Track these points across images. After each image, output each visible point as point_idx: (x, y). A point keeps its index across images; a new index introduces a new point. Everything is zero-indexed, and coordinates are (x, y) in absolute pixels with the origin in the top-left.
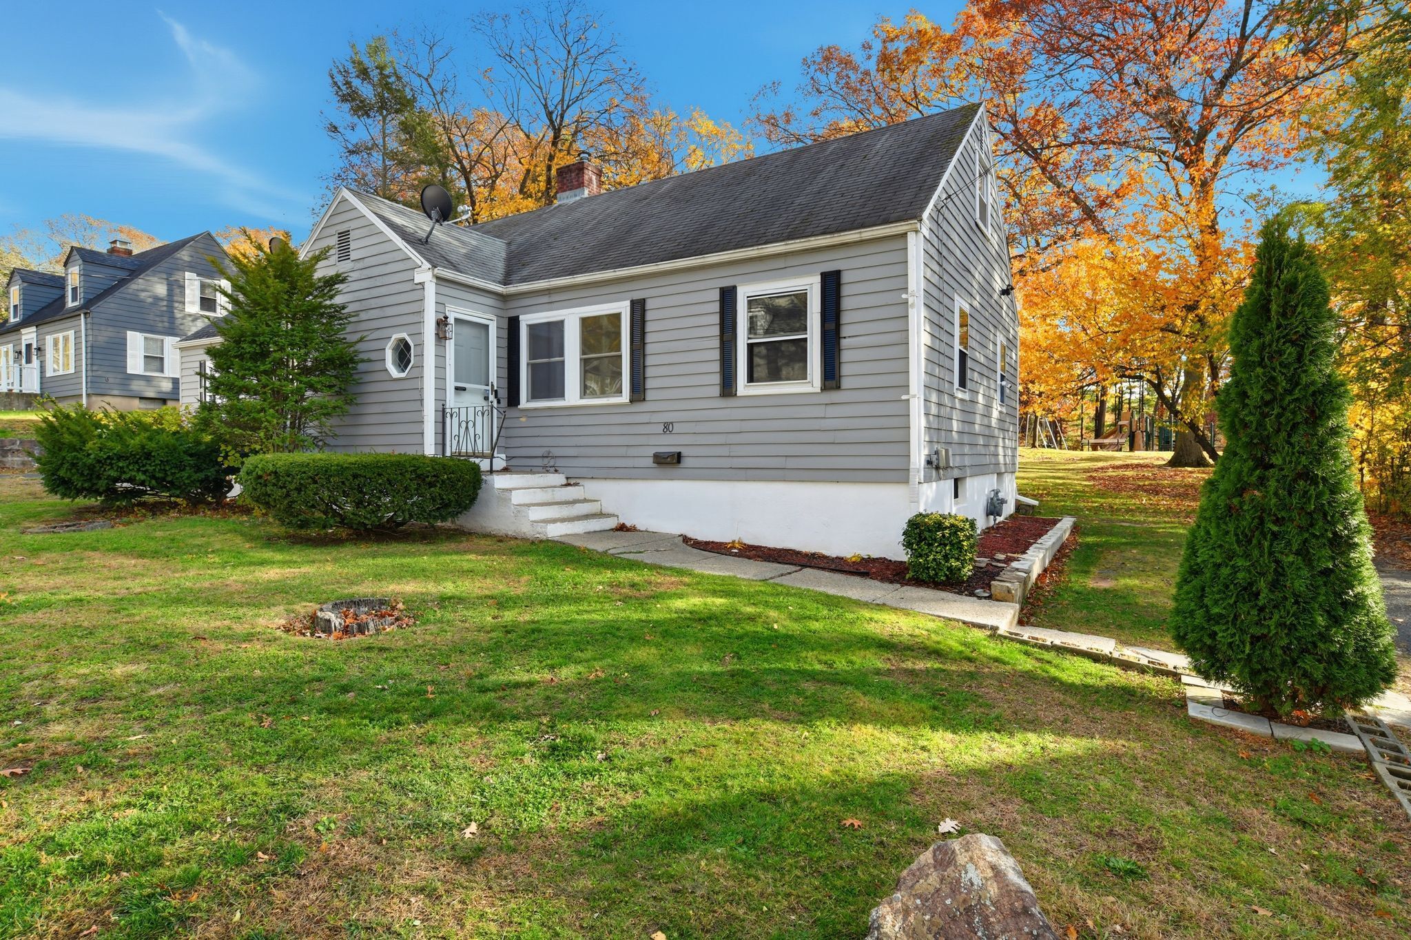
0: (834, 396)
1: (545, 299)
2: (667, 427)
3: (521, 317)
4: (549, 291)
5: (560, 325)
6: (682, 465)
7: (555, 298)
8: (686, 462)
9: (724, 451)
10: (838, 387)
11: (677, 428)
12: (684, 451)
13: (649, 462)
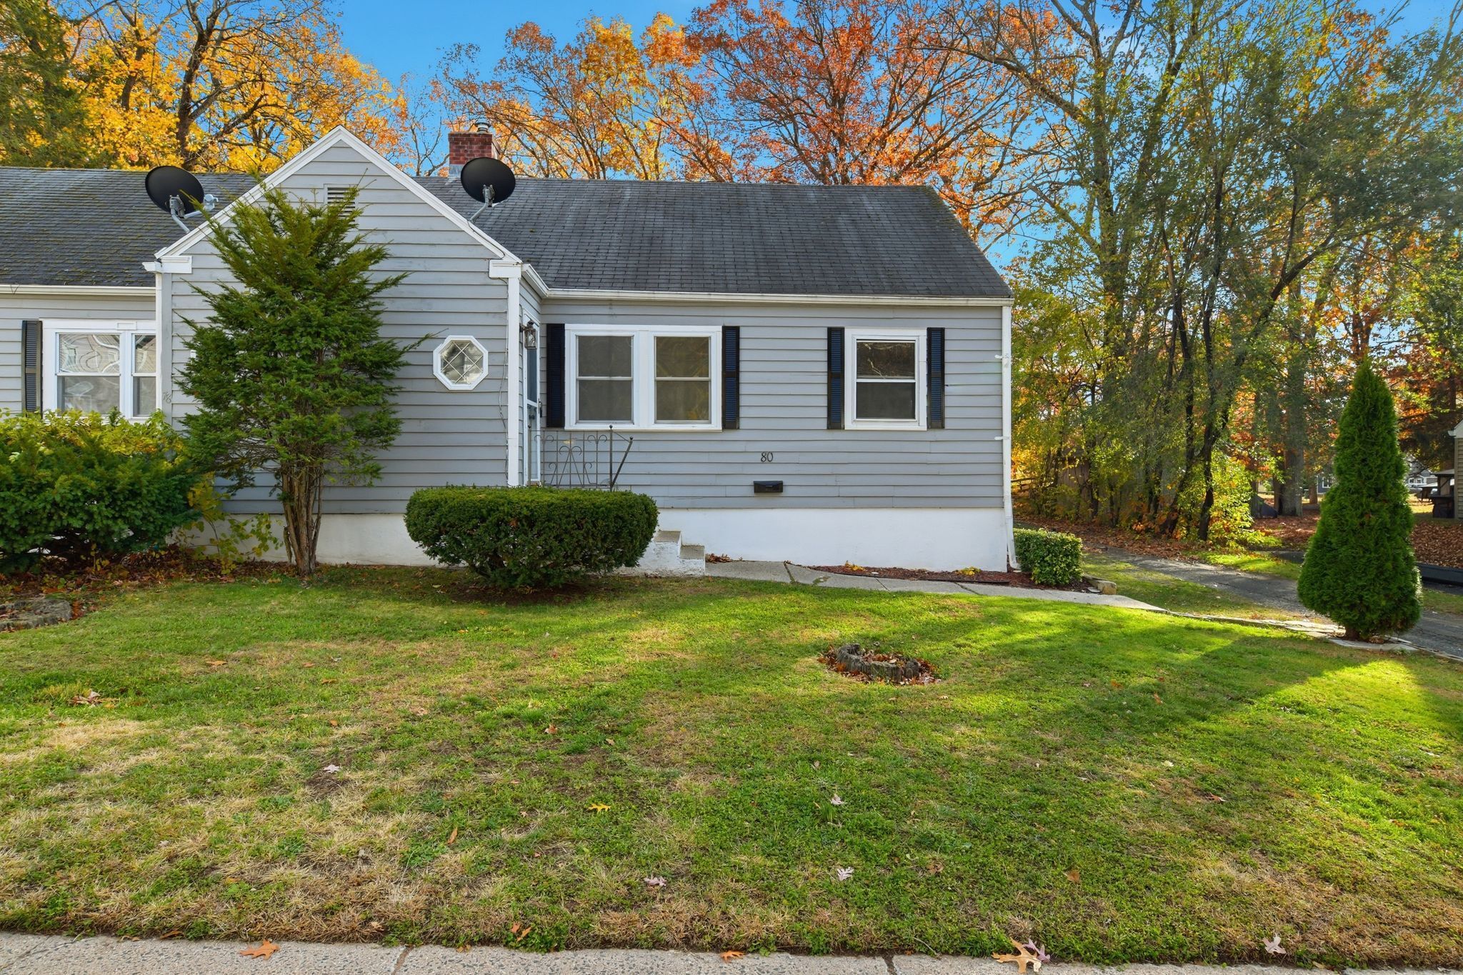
0: (938, 434)
1: (606, 310)
2: (766, 457)
3: (567, 326)
4: (610, 303)
5: (626, 342)
6: (783, 494)
7: (617, 310)
8: (788, 491)
9: (831, 481)
10: (943, 427)
11: (777, 458)
12: (786, 481)
13: (750, 491)
